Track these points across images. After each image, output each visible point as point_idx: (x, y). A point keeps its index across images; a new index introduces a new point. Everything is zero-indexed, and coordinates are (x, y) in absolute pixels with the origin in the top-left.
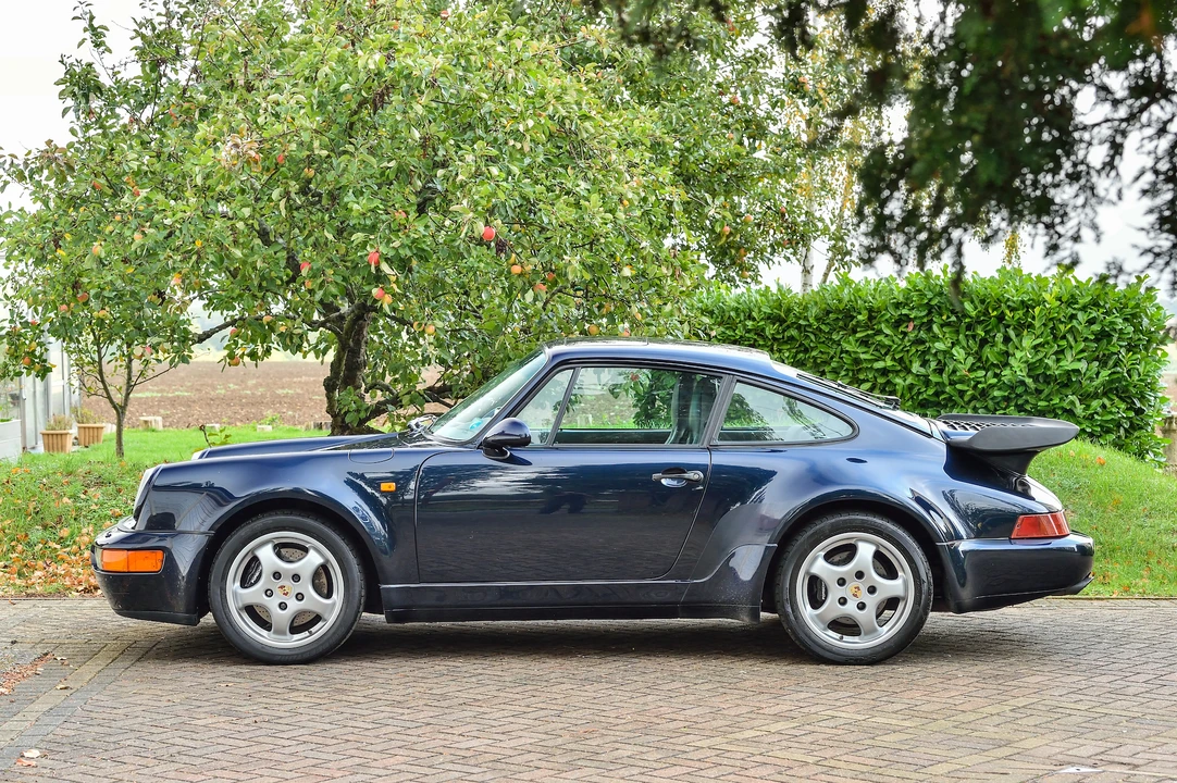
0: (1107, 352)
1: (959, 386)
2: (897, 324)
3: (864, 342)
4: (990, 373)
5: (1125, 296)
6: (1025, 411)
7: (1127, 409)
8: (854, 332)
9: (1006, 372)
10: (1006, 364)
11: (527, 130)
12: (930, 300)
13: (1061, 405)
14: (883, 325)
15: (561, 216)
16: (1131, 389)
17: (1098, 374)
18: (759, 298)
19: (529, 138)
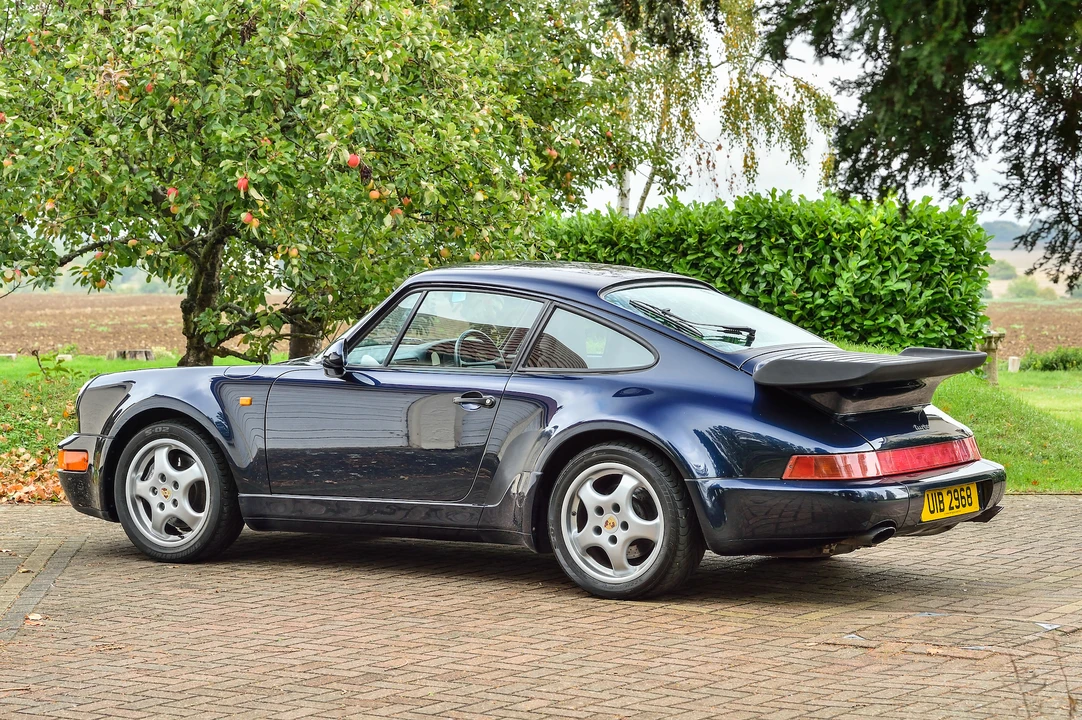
0: (930, 273)
1: (787, 307)
2: (726, 247)
3: (695, 265)
4: (817, 294)
5: (947, 218)
6: (852, 330)
7: (950, 328)
8: (685, 254)
9: (834, 292)
10: (833, 285)
11: (386, 61)
12: (759, 223)
13: (886, 324)
14: (713, 248)
15: (421, 144)
16: (953, 308)
17: (921, 294)
18: (590, 222)
19: (388, 68)
